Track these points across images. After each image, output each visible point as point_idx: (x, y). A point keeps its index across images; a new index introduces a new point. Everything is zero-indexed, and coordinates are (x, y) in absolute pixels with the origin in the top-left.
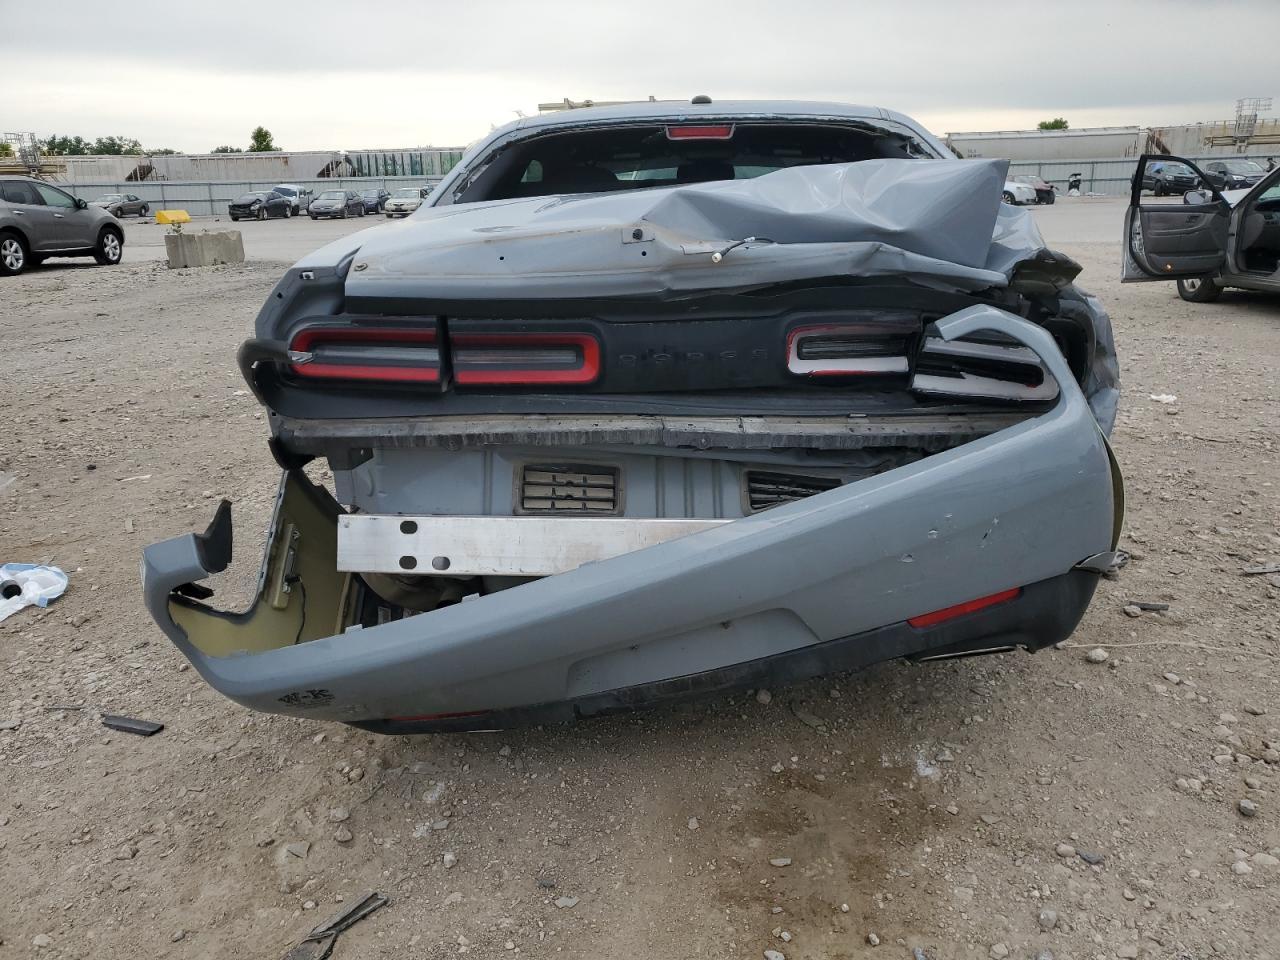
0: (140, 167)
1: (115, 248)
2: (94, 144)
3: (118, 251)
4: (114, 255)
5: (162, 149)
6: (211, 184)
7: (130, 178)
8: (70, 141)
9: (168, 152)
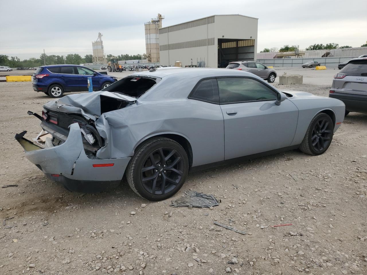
0: (326, 53)
1: (273, 78)
2: (325, 46)
3: (274, 79)
4: (272, 80)
5: (345, 46)
6: (340, 58)
7: (323, 56)
8: (319, 45)
9: (347, 47)
